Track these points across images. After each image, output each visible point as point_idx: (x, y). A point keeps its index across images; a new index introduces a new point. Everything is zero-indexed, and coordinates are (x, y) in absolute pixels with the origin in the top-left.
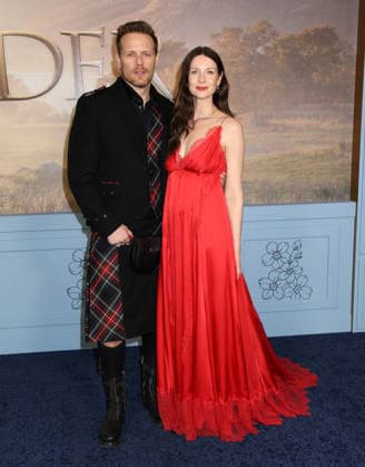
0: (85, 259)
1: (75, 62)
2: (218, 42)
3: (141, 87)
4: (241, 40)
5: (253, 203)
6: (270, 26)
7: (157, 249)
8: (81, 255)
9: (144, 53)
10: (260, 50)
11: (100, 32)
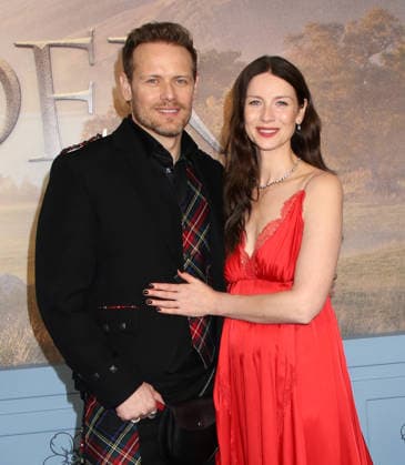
0: (75, 451)
1: (42, 94)
2: (300, 48)
3: (170, 135)
4: (342, 45)
5: (379, 330)
6: (392, 18)
7: (208, 424)
8: (66, 443)
9: (177, 79)
10: (376, 59)
11: (87, 40)
